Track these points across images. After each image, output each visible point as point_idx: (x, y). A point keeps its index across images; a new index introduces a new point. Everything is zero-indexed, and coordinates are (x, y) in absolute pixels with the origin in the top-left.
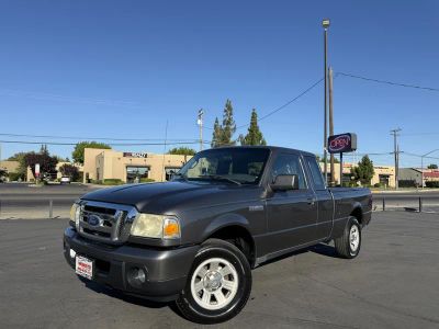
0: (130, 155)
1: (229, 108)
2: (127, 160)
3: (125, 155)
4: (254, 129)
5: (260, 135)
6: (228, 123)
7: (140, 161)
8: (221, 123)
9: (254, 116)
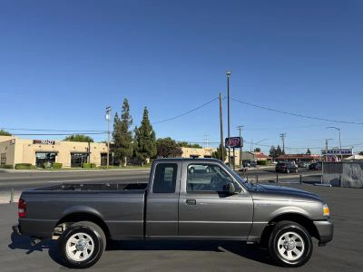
0: (39, 142)
1: (126, 106)
2: (37, 147)
3: (35, 142)
4: (145, 123)
5: (151, 127)
6: (125, 116)
7: (49, 148)
8: (120, 117)
9: (146, 112)
